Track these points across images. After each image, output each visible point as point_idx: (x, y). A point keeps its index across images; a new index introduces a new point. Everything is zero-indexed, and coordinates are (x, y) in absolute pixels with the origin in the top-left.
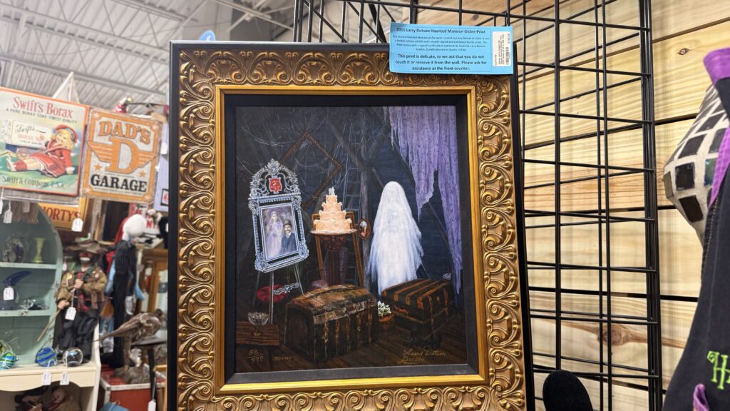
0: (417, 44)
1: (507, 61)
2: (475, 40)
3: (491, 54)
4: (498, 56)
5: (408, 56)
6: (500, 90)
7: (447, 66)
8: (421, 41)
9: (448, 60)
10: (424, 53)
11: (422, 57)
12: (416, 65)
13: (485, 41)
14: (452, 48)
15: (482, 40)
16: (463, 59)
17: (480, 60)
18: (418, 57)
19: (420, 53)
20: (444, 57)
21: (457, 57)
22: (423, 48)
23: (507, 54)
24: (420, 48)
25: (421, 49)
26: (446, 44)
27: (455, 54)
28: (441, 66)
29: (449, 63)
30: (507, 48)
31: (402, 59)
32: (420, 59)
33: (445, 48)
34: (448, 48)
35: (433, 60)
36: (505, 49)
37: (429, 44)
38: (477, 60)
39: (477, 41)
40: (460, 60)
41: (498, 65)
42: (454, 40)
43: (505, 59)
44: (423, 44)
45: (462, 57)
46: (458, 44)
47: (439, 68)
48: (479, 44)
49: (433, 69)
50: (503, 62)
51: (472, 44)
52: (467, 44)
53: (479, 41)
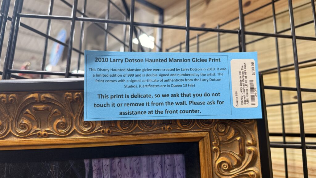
0: (126, 78)
1: (253, 100)
2: (206, 72)
3: (230, 90)
4: (239, 93)
5: (112, 97)
6: (244, 138)
7: (169, 108)
8: (132, 75)
9: (170, 99)
10: (136, 91)
11: (133, 96)
12: (124, 109)
13: (221, 72)
14: (175, 83)
15: (216, 72)
16: (191, 98)
17: (215, 99)
18: (127, 96)
19: (130, 91)
20: (164, 96)
21: (183, 95)
22: (135, 84)
23: (252, 90)
24: (130, 84)
25: (132, 86)
26: (167, 78)
27: (180, 91)
28: (160, 108)
29: (172, 104)
30: (252, 81)
31: (103, 101)
32: (131, 100)
33: (166, 83)
34: (170, 83)
35: (149, 100)
36: (248, 84)
37: (142, 78)
38: (210, 99)
39: (209, 72)
40: (187, 99)
41: (240, 106)
42: (178, 72)
43: (250, 98)
44: (134, 78)
45: (189, 95)
46: (183, 78)
47: (157, 112)
48: (213, 77)
49: (150, 113)
50: (246, 102)
51: (203, 77)
52: (195, 77)
53: (213, 72)
